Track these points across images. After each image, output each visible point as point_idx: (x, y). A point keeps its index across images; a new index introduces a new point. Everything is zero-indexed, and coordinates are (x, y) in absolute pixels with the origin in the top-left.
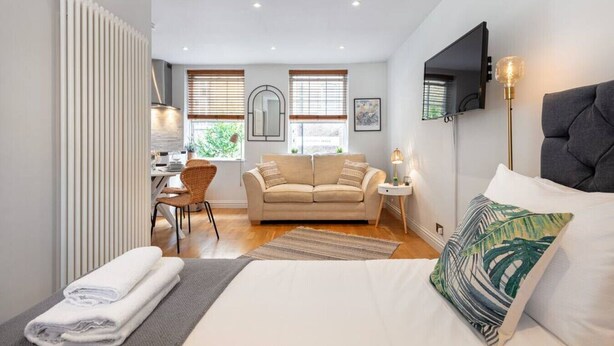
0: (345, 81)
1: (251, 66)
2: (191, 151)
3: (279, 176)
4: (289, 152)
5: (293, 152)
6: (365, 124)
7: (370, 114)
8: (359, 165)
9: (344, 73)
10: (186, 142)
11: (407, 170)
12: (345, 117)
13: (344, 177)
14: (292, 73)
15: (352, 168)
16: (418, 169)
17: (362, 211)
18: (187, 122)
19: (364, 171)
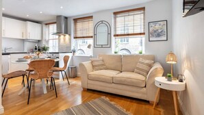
0: (144, 13)
1: (95, 13)
2: (74, 52)
3: (103, 65)
4: (113, 53)
5: (115, 53)
6: (156, 37)
7: (160, 31)
8: (147, 61)
9: (143, 9)
10: (72, 48)
11: (183, 69)
12: (144, 34)
13: (138, 68)
14: (115, 13)
15: (142, 63)
16: (191, 70)
17: (143, 93)
18: (73, 40)
19: (150, 66)
